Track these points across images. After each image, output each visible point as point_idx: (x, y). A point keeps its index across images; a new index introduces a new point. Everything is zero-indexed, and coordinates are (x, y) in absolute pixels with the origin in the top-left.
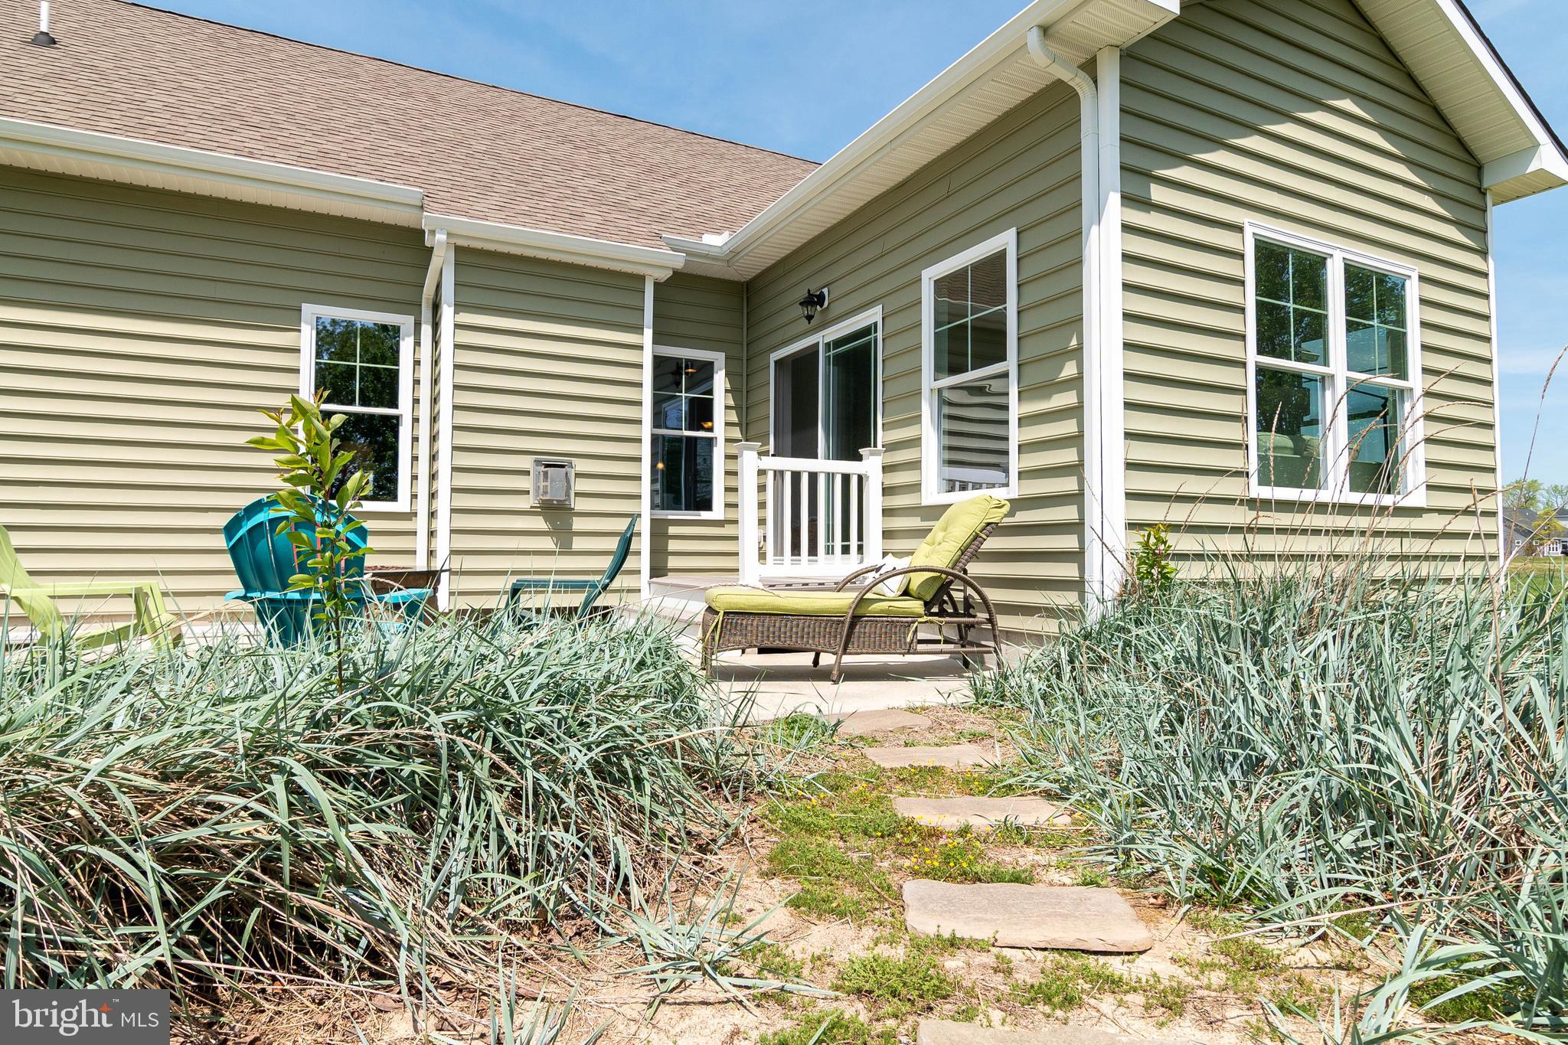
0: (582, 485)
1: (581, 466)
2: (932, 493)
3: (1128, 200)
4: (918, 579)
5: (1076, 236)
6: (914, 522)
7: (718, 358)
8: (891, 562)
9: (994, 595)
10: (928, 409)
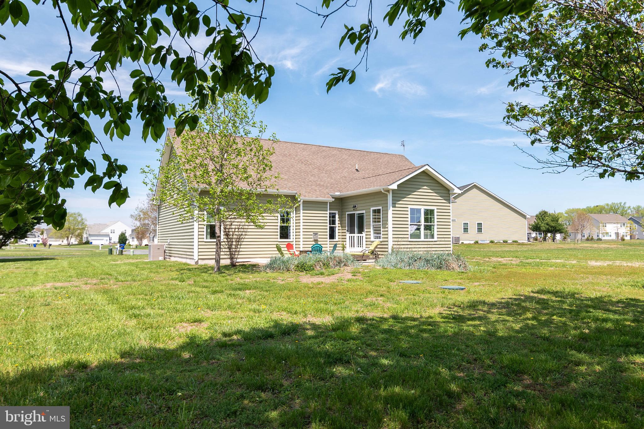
0: (319, 237)
1: (319, 233)
2: (372, 239)
3: (393, 207)
4: (370, 251)
5: (387, 210)
6: (370, 243)
7: (337, 212)
8: (367, 249)
9: (379, 253)
10: (372, 228)
